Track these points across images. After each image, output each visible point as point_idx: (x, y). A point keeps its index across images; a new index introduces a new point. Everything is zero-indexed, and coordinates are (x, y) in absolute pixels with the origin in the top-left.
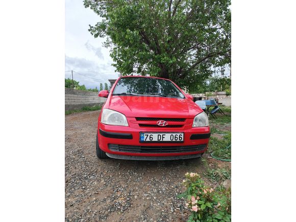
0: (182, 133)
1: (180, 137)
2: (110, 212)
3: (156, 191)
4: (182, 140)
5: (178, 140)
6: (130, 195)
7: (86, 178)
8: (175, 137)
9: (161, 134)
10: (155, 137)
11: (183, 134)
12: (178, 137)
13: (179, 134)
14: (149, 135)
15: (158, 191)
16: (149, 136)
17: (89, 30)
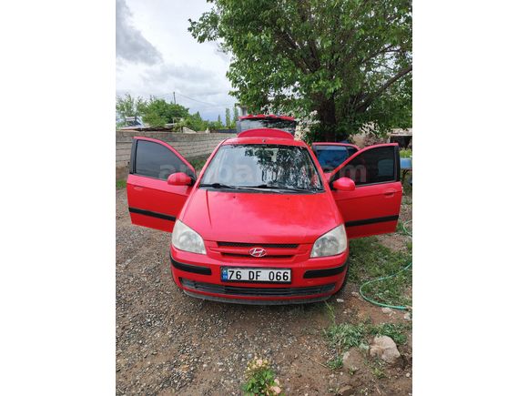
0: (288, 269)
1: (284, 276)
2: (162, 388)
3: (236, 357)
4: (289, 280)
5: (282, 280)
6: (197, 362)
7: (149, 325)
8: (277, 276)
9: (255, 271)
10: (245, 275)
11: (289, 271)
12: (282, 275)
13: (282, 272)
14: (235, 271)
15: (240, 359)
16: (235, 274)
17: (190, 29)
